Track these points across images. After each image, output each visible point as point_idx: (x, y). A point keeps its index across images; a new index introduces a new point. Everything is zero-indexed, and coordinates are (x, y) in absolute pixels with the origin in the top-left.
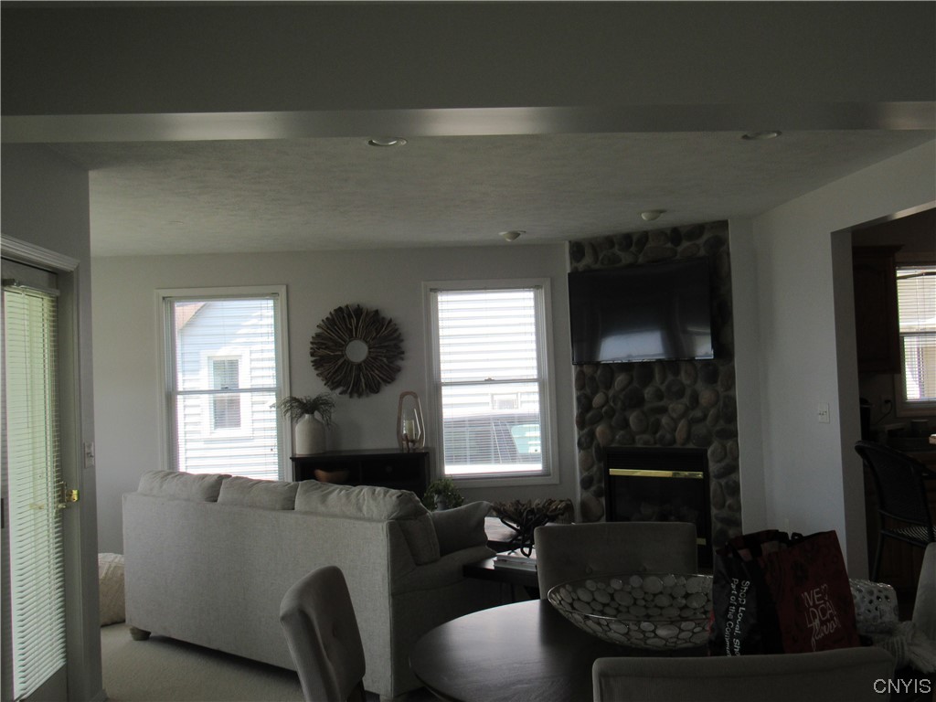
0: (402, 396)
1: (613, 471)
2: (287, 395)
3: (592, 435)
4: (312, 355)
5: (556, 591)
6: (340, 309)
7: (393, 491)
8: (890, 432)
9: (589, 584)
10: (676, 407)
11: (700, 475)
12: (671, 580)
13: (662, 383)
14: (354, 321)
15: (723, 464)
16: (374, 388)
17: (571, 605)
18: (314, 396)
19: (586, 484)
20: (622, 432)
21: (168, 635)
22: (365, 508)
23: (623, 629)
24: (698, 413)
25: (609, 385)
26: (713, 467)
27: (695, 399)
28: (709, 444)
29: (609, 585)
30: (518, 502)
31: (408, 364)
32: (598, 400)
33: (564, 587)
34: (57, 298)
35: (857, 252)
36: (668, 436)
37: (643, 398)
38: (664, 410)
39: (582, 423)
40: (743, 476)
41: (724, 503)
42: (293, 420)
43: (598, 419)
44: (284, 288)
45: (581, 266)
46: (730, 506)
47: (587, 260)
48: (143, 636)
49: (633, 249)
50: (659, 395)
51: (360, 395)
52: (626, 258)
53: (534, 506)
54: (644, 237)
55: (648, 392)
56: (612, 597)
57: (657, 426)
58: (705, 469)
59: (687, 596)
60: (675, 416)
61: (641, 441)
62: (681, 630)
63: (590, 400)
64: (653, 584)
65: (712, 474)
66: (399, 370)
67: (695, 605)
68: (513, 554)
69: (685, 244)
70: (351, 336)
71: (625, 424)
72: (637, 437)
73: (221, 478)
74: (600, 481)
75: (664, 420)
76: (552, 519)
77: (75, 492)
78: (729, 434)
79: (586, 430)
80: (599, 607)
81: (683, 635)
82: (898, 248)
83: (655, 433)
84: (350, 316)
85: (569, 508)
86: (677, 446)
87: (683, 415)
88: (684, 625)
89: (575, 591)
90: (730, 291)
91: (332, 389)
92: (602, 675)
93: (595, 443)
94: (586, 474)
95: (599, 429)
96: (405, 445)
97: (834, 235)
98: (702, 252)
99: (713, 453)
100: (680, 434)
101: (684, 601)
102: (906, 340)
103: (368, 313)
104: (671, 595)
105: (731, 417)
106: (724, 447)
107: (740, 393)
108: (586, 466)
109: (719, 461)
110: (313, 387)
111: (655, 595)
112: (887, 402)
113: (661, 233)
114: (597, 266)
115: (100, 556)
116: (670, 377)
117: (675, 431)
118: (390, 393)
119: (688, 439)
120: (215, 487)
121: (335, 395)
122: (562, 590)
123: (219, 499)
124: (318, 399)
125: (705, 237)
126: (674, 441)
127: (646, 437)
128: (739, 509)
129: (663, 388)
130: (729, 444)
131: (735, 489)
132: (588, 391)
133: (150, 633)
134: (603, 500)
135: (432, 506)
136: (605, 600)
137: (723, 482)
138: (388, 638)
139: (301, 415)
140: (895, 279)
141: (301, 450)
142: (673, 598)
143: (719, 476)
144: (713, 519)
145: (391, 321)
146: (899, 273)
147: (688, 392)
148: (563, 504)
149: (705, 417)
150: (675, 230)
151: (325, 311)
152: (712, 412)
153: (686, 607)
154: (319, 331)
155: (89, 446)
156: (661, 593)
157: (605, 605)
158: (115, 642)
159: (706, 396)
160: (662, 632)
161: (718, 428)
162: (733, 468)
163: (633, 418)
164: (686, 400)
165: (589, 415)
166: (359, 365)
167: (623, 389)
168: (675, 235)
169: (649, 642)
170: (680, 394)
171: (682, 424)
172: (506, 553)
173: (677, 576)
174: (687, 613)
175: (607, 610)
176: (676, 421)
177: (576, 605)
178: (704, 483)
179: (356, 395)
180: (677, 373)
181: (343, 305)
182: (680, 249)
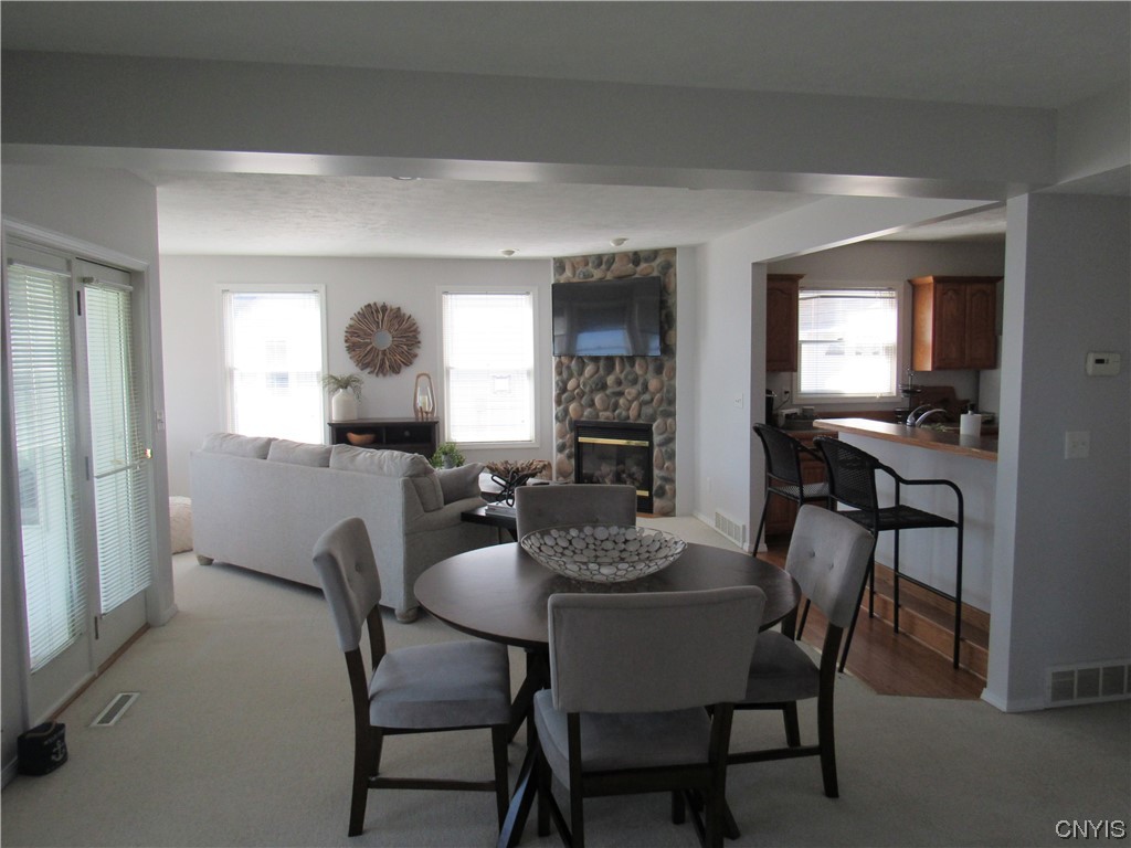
0: (418, 377)
1: (581, 439)
2: (326, 373)
3: (566, 411)
4: (346, 341)
5: (528, 538)
6: (369, 305)
7: (408, 454)
8: (787, 416)
9: (554, 533)
10: (631, 392)
11: (647, 443)
12: (614, 530)
13: (622, 372)
14: (380, 316)
15: (665, 436)
16: (396, 370)
17: (539, 548)
18: (347, 375)
19: (561, 449)
20: (589, 410)
21: (227, 562)
22: (385, 468)
23: (575, 568)
24: (646, 397)
25: (581, 373)
26: (657, 439)
27: (645, 388)
28: (654, 420)
29: (568, 533)
30: (507, 462)
31: (423, 352)
32: (571, 385)
33: (534, 534)
34: (131, 293)
35: (771, 278)
36: (624, 413)
37: (606, 383)
38: (621, 394)
39: (559, 402)
40: (679, 445)
41: (664, 464)
42: (332, 392)
43: (572, 399)
44: (324, 288)
45: (563, 279)
46: (668, 468)
47: (568, 275)
48: (208, 562)
49: (603, 267)
50: (619, 383)
51: (384, 375)
52: (597, 274)
53: (519, 465)
54: (612, 258)
55: (610, 380)
56: (571, 543)
57: (616, 406)
58: (650, 438)
59: (626, 541)
60: (629, 398)
61: (604, 416)
62: (618, 569)
63: (565, 384)
64: (601, 533)
65: (655, 443)
66: (416, 356)
67: (631, 549)
68: (500, 505)
69: (643, 265)
70: (378, 327)
71: (592, 404)
72: (601, 414)
73: (269, 441)
74: (571, 446)
75: (621, 401)
76: (533, 476)
77: (149, 451)
78: (670, 414)
79: (562, 407)
80: (561, 550)
81: (619, 573)
82: (801, 277)
83: (614, 411)
84: (377, 311)
85: (547, 467)
86: (631, 421)
87: (636, 398)
88: (620, 566)
89: (542, 538)
90: (675, 303)
91: (362, 370)
92: (555, 607)
93: (568, 418)
94: (561, 441)
95: (572, 407)
96: (420, 415)
97: (755, 265)
98: (655, 274)
99: (657, 427)
100: (633, 413)
101: (623, 546)
102: (803, 346)
103: (391, 310)
104: (614, 541)
105: (672, 402)
106: (666, 424)
107: (679, 383)
108: (561, 435)
109: (662, 434)
110: (347, 367)
111: (602, 541)
112: (786, 392)
113: (625, 254)
114: (575, 280)
115: (170, 498)
116: (628, 368)
117: (629, 409)
118: (408, 374)
119: (639, 416)
120: (264, 448)
121: (364, 375)
122: (532, 537)
123: (269, 457)
124: (351, 377)
125: (658, 261)
126: (628, 418)
127: (608, 414)
128: (674, 470)
129: (622, 376)
130: (669, 421)
131: (671, 456)
132: (565, 375)
133: (212, 560)
134: (573, 461)
135: (440, 464)
136: (565, 544)
137: (664, 449)
138: (402, 567)
139: (336, 389)
140: (797, 299)
141: (335, 418)
142: (615, 543)
143: (660, 445)
144: (655, 477)
145: (410, 317)
146: (801, 295)
147: (641, 381)
148: (542, 464)
149: (652, 400)
150: (636, 253)
151: (357, 306)
152: (658, 396)
153: (624, 550)
154: (352, 322)
155: (161, 414)
156: (607, 539)
157: (564, 548)
158: (183, 566)
159: (653, 384)
160: (605, 570)
161: (661, 409)
162: (670, 440)
163: (598, 399)
164: (639, 387)
165: (564, 396)
166: (384, 352)
167: (592, 376)
168: (636, 258)
169: (595, 577)
170: (634, 382)
171: (635, 405)
172: (494, 504)
173: (620, 527)
174: (624, 555)
175: (566, 552)
176: (631, 402)
177: (542, 548)
178: (649, 450)
179: (381, 375)
180: (633, 366)
181: (372, 303)
182: (639, 269)
